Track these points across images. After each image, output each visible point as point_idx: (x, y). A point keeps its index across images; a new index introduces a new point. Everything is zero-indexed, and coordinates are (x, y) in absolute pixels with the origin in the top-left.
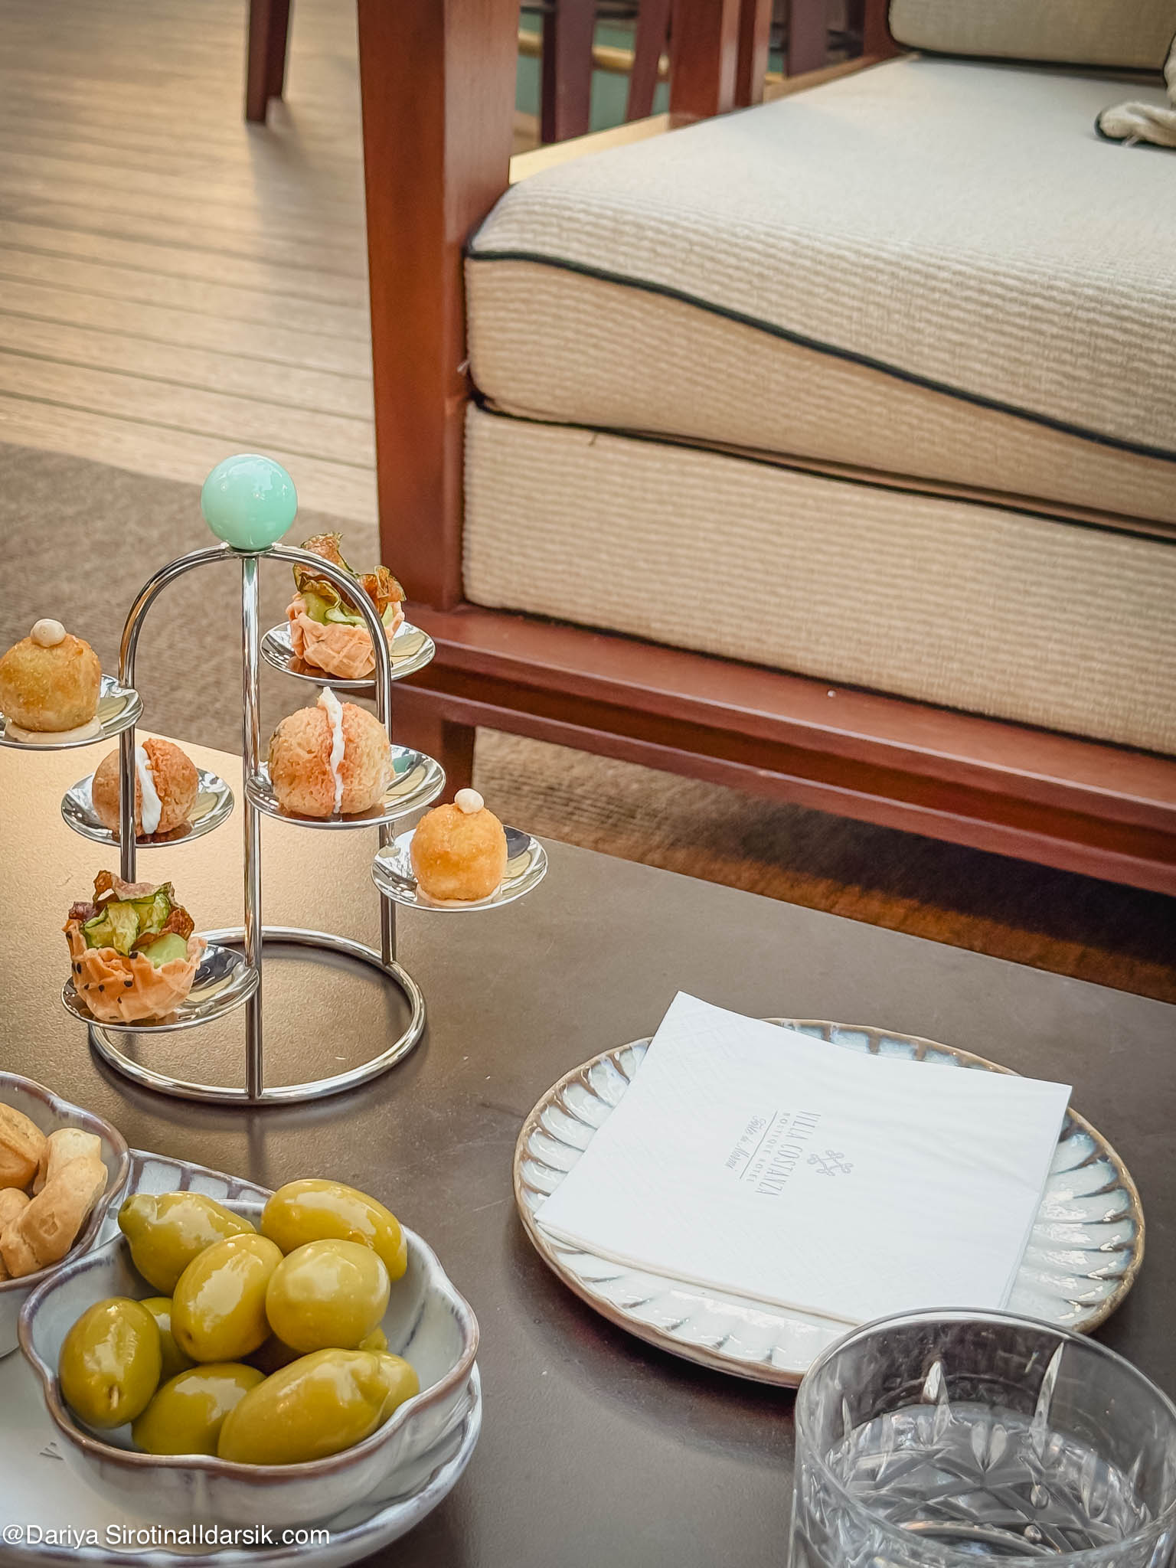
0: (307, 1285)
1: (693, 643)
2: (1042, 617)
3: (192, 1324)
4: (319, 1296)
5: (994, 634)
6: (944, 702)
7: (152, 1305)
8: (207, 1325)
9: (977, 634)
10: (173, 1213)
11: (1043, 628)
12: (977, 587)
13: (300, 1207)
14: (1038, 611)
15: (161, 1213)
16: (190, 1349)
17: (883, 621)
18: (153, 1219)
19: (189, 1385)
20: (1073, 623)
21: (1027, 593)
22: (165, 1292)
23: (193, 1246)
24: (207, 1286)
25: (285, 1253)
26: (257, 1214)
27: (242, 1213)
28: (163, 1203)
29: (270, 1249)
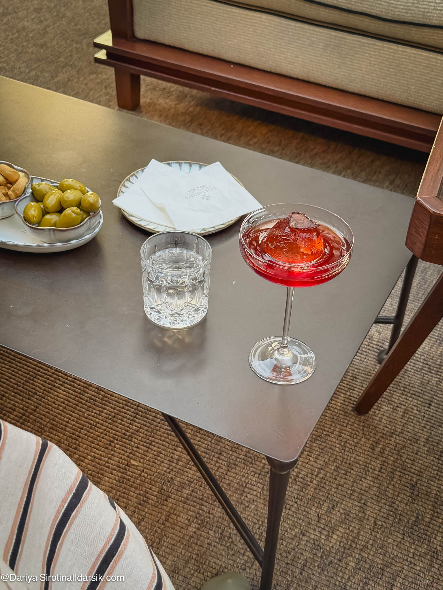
0: (67, 197)
1: (196, 50)
2: (286, 46)
3: (47, 205)
4: (70, 199)
5: (274, 50)
6: (262, 69)
7: (40, 203)
8: (50, 206)
9: (269, 50)
10: (41, 186)
11: (286, 49)
12: (269, 37)
13: (66, 184)
14: (285, 44)
15: (39, 186)
16: (47, 210)
17: (245, 46)
18: (37, 188)
19: (48, 217)
20: (294, 48)
21: (282, 39)
22: (42, 201)
23: (45, 193)
24: (50, 199)
25: (63, 192)
26: (57, 186)
27: (54, 186)
28: (39, 185)
29: (60, 192)
